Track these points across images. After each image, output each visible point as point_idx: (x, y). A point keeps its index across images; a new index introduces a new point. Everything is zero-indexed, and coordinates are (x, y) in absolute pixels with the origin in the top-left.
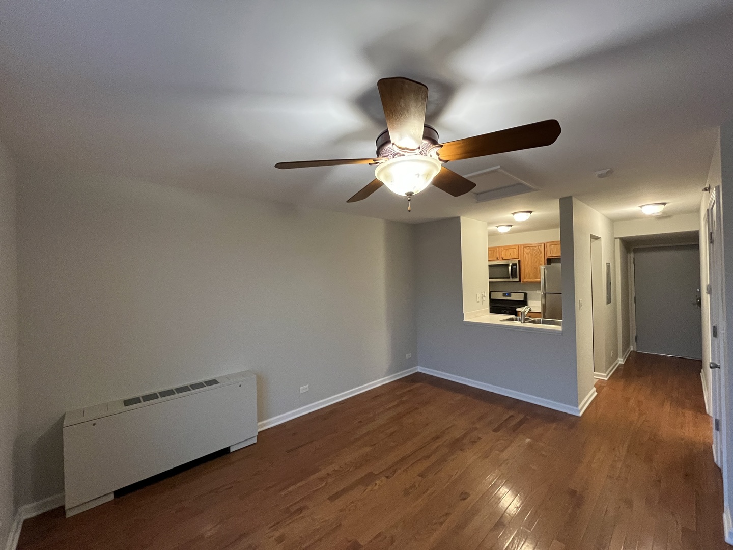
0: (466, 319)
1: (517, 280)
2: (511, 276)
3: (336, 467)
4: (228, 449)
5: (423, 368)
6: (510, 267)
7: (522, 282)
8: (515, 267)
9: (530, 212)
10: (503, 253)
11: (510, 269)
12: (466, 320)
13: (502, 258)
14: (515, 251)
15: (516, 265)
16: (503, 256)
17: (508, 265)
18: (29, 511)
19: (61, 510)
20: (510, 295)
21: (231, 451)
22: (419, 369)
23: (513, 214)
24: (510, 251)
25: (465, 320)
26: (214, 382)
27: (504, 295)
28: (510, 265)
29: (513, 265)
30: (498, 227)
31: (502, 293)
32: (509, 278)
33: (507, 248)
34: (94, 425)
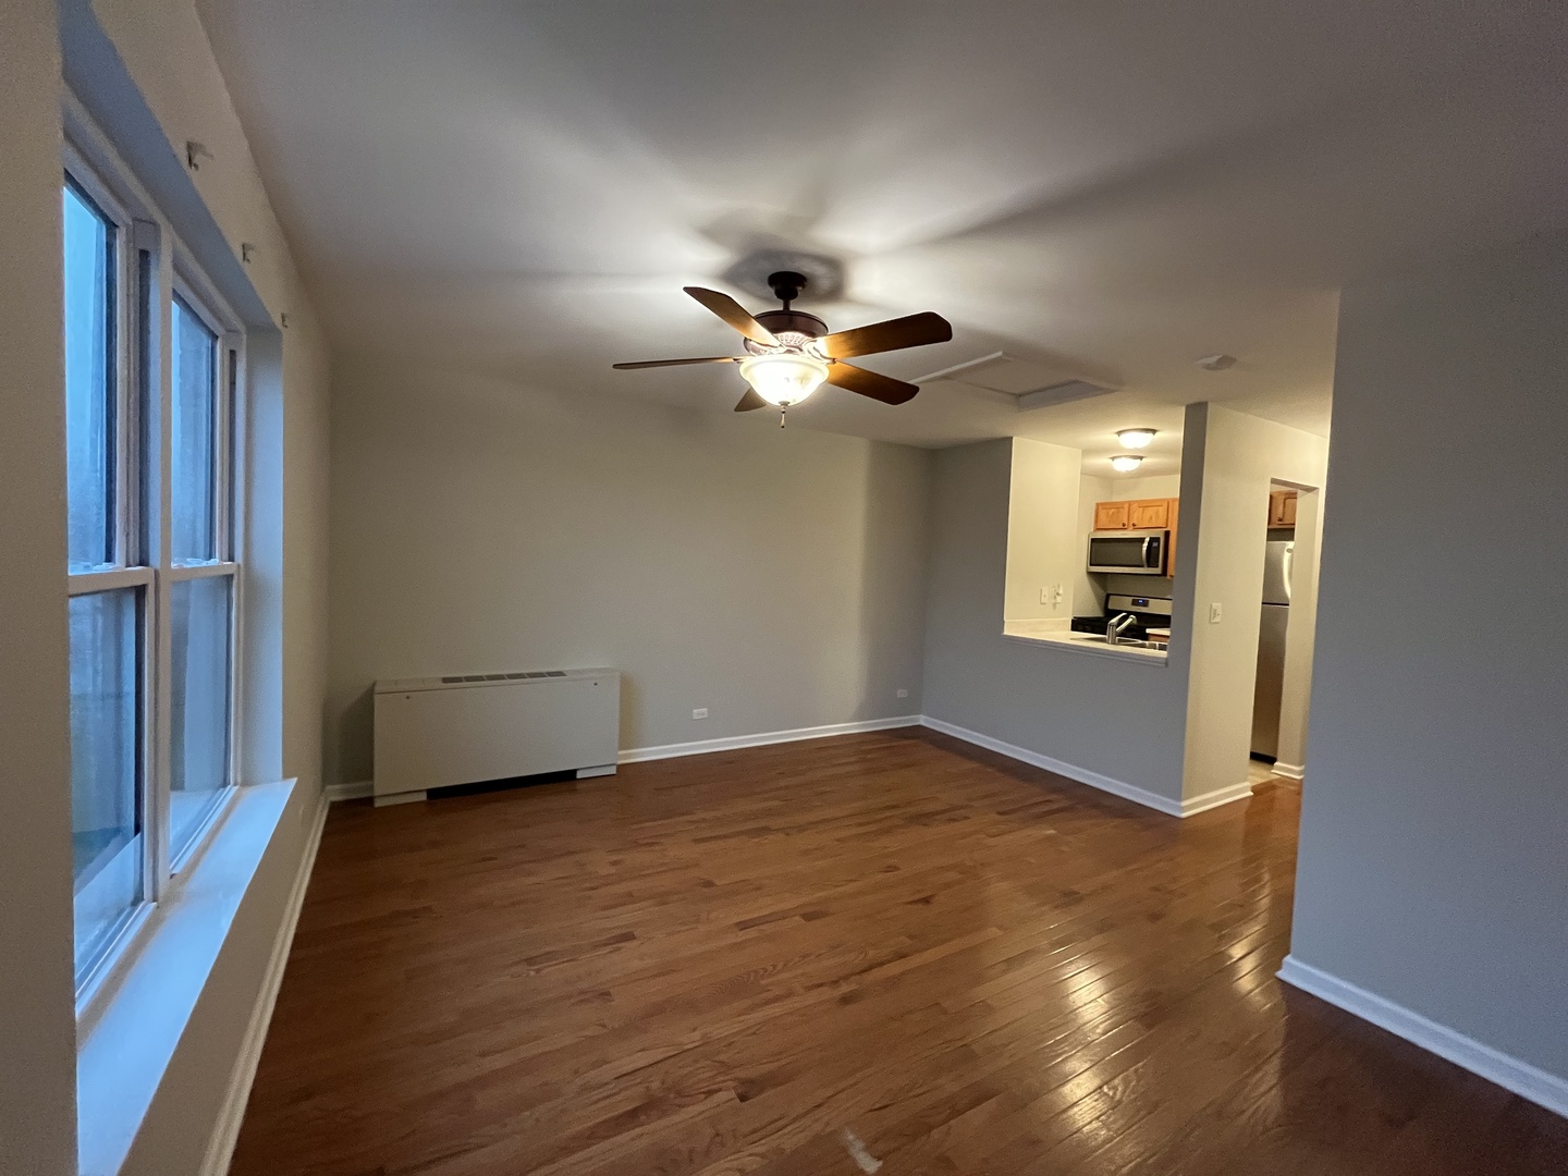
0: (1009, 630)
1: (1158, 571)
2: (1145, 563)
3: (719, 814)
4: (574, 772)
5: (930, 719)
6: (1145, 545)
7: (1168, 577)
8: (1155, 544)
9: (1154, 431)
10: (1136, 515)
11: (1145, 549)
12: (1007, 632)
13: (1134, 525)
14: (1162, 511)
15: (1157, 540)
16: (1136, 522)
17: (1142, 540)
18: (336, 793)
19: (370, 801)
20: (1145, 604)
21: (578, 777)
22: (922, 720)
23: (1119, 433)
24: (1150, 512)
25: (1005, 633)
26: (560, 674)
27: (1135, 603)
28: (1147, 540)
29: (1152, 540)
30: (1113, 458)
31: (1131, 598)
32: (1142, 566)
33: (1145, 505)
34: (408, 698)
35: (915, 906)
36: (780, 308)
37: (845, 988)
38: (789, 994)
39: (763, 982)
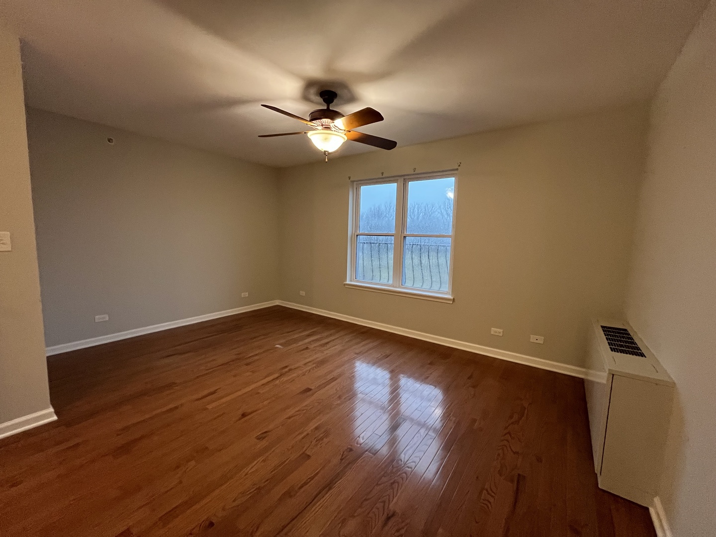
35: (250, 411)
36: (325, 108)
37: (287, 369)
38: (305, 364)
39: (314, 365)
